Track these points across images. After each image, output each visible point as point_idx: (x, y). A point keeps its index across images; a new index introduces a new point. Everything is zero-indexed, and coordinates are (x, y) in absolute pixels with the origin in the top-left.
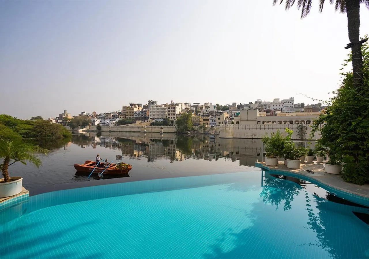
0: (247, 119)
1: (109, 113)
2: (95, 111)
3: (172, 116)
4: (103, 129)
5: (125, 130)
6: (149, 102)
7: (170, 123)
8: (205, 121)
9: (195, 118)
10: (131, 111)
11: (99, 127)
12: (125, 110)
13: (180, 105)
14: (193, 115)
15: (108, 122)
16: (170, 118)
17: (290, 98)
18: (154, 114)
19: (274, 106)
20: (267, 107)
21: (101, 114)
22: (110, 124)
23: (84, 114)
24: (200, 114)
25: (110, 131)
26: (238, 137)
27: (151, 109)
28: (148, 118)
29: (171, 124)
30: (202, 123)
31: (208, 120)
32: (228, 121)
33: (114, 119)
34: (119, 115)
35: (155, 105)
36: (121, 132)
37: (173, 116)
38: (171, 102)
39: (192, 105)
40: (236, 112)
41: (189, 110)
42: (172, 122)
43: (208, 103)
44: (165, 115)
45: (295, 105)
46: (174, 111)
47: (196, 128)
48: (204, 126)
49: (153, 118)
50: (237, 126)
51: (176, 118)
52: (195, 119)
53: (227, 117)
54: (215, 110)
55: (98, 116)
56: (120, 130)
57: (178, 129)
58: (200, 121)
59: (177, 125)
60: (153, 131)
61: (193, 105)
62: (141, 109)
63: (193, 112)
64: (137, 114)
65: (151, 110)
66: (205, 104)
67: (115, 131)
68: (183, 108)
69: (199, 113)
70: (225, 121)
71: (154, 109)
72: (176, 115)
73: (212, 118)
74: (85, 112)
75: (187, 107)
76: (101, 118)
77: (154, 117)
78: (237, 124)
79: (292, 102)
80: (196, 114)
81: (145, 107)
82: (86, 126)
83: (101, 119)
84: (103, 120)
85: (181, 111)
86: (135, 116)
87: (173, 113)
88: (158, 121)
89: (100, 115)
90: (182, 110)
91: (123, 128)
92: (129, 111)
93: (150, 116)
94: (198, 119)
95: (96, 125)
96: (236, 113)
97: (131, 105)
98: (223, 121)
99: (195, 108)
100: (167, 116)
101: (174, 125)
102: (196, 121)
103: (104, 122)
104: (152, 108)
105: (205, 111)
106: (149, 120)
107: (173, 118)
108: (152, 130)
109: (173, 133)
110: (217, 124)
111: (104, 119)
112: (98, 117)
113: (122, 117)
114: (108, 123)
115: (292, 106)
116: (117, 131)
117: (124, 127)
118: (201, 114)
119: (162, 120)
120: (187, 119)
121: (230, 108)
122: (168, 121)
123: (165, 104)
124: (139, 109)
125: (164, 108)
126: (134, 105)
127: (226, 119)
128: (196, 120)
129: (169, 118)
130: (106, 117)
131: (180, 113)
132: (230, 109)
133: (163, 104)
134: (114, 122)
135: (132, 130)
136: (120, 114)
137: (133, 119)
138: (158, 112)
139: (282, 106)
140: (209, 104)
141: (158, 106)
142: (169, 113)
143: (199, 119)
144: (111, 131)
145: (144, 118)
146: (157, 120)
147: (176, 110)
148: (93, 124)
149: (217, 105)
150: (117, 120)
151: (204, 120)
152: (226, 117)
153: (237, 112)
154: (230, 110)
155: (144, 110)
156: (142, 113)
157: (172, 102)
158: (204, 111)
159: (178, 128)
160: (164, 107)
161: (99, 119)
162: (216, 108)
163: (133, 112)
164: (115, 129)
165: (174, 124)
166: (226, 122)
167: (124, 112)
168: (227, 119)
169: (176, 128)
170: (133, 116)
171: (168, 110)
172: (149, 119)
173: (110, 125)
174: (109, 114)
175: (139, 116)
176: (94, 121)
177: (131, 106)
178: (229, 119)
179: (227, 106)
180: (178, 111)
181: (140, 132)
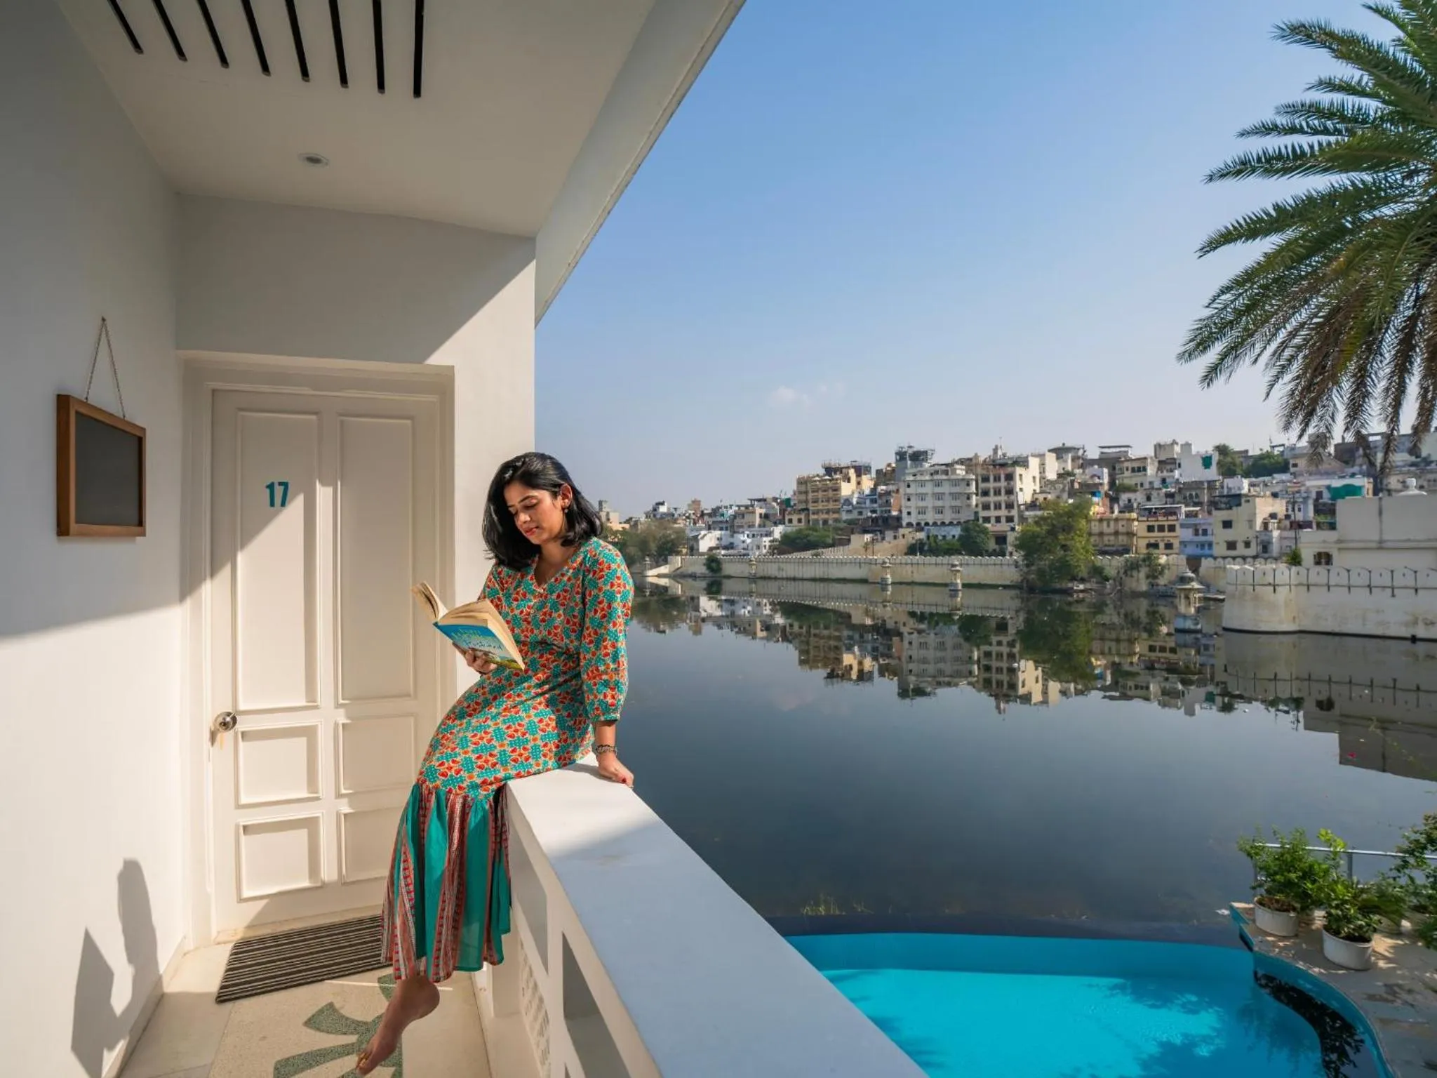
0: (1381, 542)
1: (749, 503)
2: (698, 499)
3: (998, 513)
4: (728, 569)
5: (809, 572)
6: (901, 456)
7: (992, 545)
8: (1156, 534)
9: (1108, 520)
10: (831, 493)
11: (713, 563)
12: (806, 493)
13: (1034, 463)
14: (1098, 507)
15: (744, 542)
16: (993, 520)
18: (921, 504)
21: (719, 508)
22: (752, 550)
23: (663, 509)
24: (1130, 501)
25: (754, 579)
26: (1329, 630)
27: (909, 486)
28: (895, 523)
29: (997, 547)
30: (1142, 544)
31: (1172, 528)
32: (1276, 534)
33: (767, 529)
34: (785, 510)
35: (927, 465)
36: (794, 579)
37: (1003, 513)
38: (995, 450)
39: (1093, 454)
40: (1326, 482)
41: (1076, 486)
42: (1001, 539)
43: (1174, 443)
44: (969, 506)
46: (1010, 491)
47: (1112, 565)
48: (1148, 559)
49: (918, 524)
50: (1318, 574)
51: (1016, 519)
52: (1108, 526)
53: (1273, 516)
54: (1212, 473)
55: (710, 515)
56: (791, 571)
57: (1027, 573)
58: (1130, 534)
59: (1022, 553)
60: (918, 578)
61: (1096, 456)
62: (867, 483)
63: (1094, 494)
64: (854, 508)
65: (909, 491)
66: (1159, 447)
67: (769, 578)
68: (1051, 475)
69: (1124, 497)
70: (1263, 537)
71: (922, 483)
72: (1019, 506)
73: (1192, 521)
74: (662, 504)
75: (1069, 467)
76: (721, 525)
77: (921, 517)
78: (1318, 563)
80: (1114, 500)
81: (885, 474)
82: (669, 557)
83: (721, 529)
84: (728, 532)
85: (1038, 491)
86: (845, 516)
87: (1003, 498)
88: (940, 532)
89: (715, 512)
90: (1046, 485)
91: (800, 564)
92: (820, 494)
93: (904, 515)
94: (1121, 523)
95: (703, 554)
96: (1328, 487)
97: (830, 470)
98: (1250, 535)
99: (1106, 470)
100: (976, 513)
101: (1011, 554)
102: (1109, 534)
103: (731, 540)
104: (915, 481)
105: (1157, 484)
106: (901, 531)
107: (1003, 520)
108: (915, 575)
109: (1005, 587)
110: (1220, 549)
111: (732, 526)
112: (710, 521)
113: (795, 518)
114: (745, 545)
116: (780, 576)
117: (802, 562)
118: (1138, 497)
119: (957, 531)
120: (1068, 529)
121: (1292, 462)
122: (982, 536)
123: (970, 460)
124: (859, 483)
125: (963, 480)
126: (839, 470)
127: (1265, 525)
128: (1112, 529)
129: (987, 520)
130: (738, 521)
131: (1036, 496)
132: (1295, 465)
133: (961, 462)
134: (766, 541)
135: (836, 573)
136: (789, 509)
137: (836, 529)
138: (939, 496)
140: (1177, 449)
141: (937, 472)
142: (985, 499)
143: (1124, 523)
144: (758, 576)
145: (880, 522)
146: (934, 531)
147: (1018, 485)
148: (693, 550)
149: (1222, 450)
150: (778, 531)
151: (1150, 529)
152: (1266, 515)
154: (1292, 470)
155: (882, 488)
156: (874, 501)
157: (1000, 453)
158: (1151, 483)
159: (1027, 566)
160: (964, 473)
161: (715, 529)
162: (1214, 467)
163: (836, 501)
164: (772, 570)
165: (1010, 549)
166: (1265, 538)
167: (803, 497)
168: (1270, 527)
169: (1016, 567)
170: (836, 516)
171: (982, 485)
172: (901, 526)
173: (750, 553)
174: (747, 507)
175: (860, 513)
176: (696, 538)
177: (830, 475)
178: (1287, 523)
180: (1027, 487)
181: (864, 581)
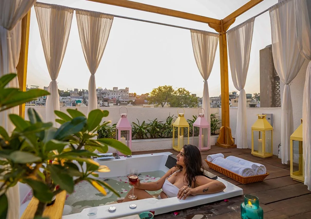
17: (126, 88)
19: (112, 94)
20: (107, 95)
45: (130, 94)
79: (127, 92)
115: (127, 95)
139: (119, 94)
153: (77, 100)
179: (69, 91)
